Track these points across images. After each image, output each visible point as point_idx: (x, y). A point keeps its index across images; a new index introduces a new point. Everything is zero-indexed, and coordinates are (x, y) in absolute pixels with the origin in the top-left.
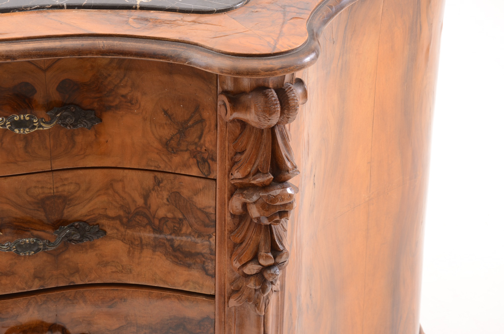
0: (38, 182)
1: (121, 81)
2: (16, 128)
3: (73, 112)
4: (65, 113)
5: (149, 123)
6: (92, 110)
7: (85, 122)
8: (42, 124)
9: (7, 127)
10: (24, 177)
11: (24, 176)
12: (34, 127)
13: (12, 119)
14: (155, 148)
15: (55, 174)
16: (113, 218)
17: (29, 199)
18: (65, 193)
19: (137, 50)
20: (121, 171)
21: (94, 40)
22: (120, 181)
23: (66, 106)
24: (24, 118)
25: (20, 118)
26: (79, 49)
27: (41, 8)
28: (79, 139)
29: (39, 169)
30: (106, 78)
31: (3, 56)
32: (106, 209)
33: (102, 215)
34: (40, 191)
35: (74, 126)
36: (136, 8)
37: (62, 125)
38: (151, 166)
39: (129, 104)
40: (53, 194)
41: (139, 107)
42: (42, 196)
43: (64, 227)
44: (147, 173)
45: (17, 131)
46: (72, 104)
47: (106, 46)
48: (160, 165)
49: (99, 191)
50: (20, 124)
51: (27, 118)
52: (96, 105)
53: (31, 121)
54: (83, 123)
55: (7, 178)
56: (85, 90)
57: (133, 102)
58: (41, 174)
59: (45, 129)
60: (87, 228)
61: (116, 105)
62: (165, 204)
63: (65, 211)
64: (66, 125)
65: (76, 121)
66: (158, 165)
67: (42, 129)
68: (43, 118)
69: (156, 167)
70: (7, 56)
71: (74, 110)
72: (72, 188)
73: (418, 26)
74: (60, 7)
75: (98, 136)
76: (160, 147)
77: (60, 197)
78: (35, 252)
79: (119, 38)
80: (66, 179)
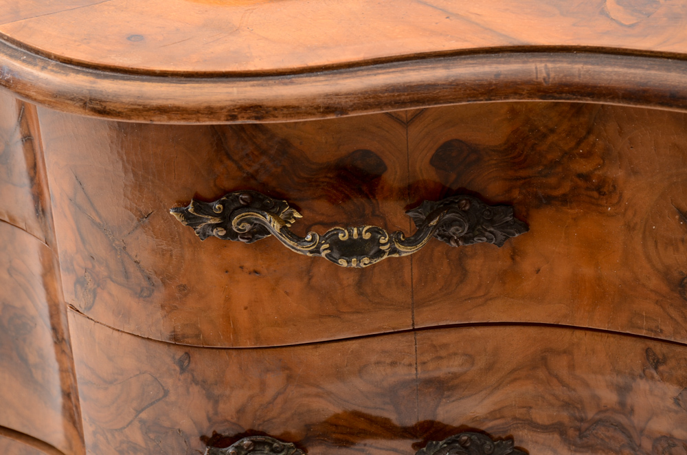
0: (384, 352)
1: (578, 144)
2: (343, 256)
3: (465, 211)
4: (447, 216)
5: (641, 236)
6: (508, 204)
7: (491, 232)
8: (397, 246)
9: (323, 254)
10: (354, 345)
11: (354, 341)
12: (380, 253)
13: (333, 238)
14: (652, 291)
15: (420, 335)
16: (545, 429)
17: (364, 388)
18: (441, 375)
19: (629, 86)
20: (568, 332)
21: (524, 62)
22: (565, 352)
23: (451, 199)
24: (360, 234)
25: (351, 235)
26: (490, 84)
28: (476, 265)
29: (387, 326)
30: (545, 136)
31: (318, 108)
32: (531, 408)
33: (519, 419)
35: (466, 239)
37: (439, 239)
38: (640, 328)
39: (595, 194)
40: (414, 377)
41: (619, 202)
42: (392, 380)
43: (437, 444)
44: (628, 342)
45: (343, 263)
46: (463, 192)
47: (552, 75)
48: (663, 328)
49: (514, 370)
50: (351, 249)
51: (367, 236)
52: (516, 194)
53: (374, 241)
54: (487, 234)
55: (318, 345)
56: (494, 162)
57: (605, 190)
58: (390, 336)
59: (403, 255)
60: (488, 445)
61: (564, 195)
62: (670, 410)
63: (441, 409)
64: (449, 238)
65: (471, 229)
66: (657, 327)
67: (397, 256)
68: (400, 233)
69: (652, 331)
70: (327, 108)
71: (467, 208)
72: (456, 364)
75: (518, 259)
76: (664, 288)
77: (429, 382)
79: (583, 55)
80: (445, 346)
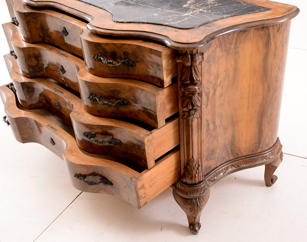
1: (140, 54)
8: (116, 64)
9: (107, 63)
16: (132, 100)
17: (108, 90)
18: (118, 90)
23: (126, 59)
27: (139, 23)
32: (130, 97)
34: (111, 88)
36: (164, 25)
39: (142, 61)
40: (115, 90)
42: (112, 90)
43: (118, 100)
45: (109, 65)
49: (127, 91)
51: (112, 62)
52: (134, 60)
56: (131, 55)
60: (125, 101)
61: (139, 61)
62: (144, 98)
63: (119, 95)
72: (120, 89)
73: (269, 43)
74: (144, 23)
77: (117, 91)
78: (108, 106)
80: (118, 86)
